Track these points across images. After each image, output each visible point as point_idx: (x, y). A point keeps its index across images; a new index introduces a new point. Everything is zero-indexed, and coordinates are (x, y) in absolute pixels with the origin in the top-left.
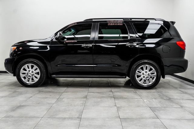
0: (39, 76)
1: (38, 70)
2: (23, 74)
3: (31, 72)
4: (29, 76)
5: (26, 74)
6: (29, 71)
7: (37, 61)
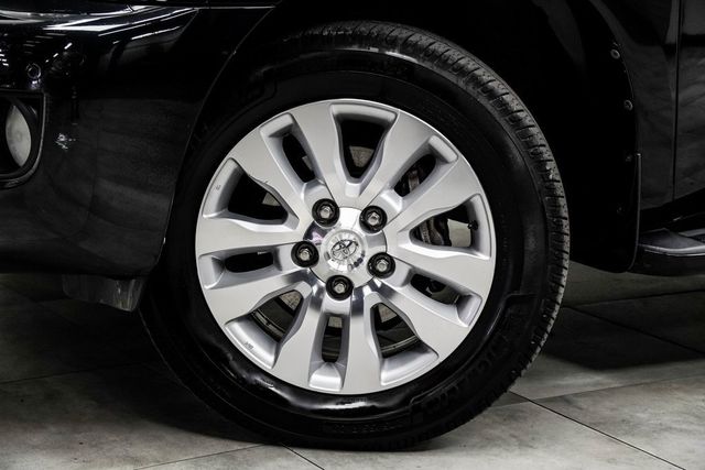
0: (474, 270)
1: (457, 183)
2: (243, 263)
3: (349, 219)
4: (334, 280)
5: (285, 256)
6: (326, 214)
7: (422, 39)
